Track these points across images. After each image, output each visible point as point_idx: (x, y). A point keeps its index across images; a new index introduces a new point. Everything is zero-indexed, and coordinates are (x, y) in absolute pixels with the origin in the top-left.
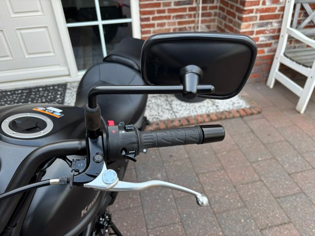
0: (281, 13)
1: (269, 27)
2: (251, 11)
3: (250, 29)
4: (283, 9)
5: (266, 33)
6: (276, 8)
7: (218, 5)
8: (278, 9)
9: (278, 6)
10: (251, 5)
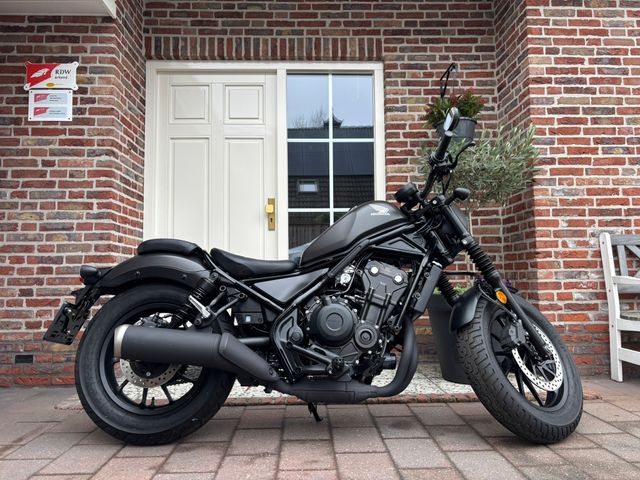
0: (598, 260)
1: (584, 279)
2: (548, 255)
3: (553, 280)
4: (598, 254)
5: (581, 288)
6: (587, 252)
7: (503, 263)
8: (590, 253)
9: (590, 251)
10: (546, 247)
